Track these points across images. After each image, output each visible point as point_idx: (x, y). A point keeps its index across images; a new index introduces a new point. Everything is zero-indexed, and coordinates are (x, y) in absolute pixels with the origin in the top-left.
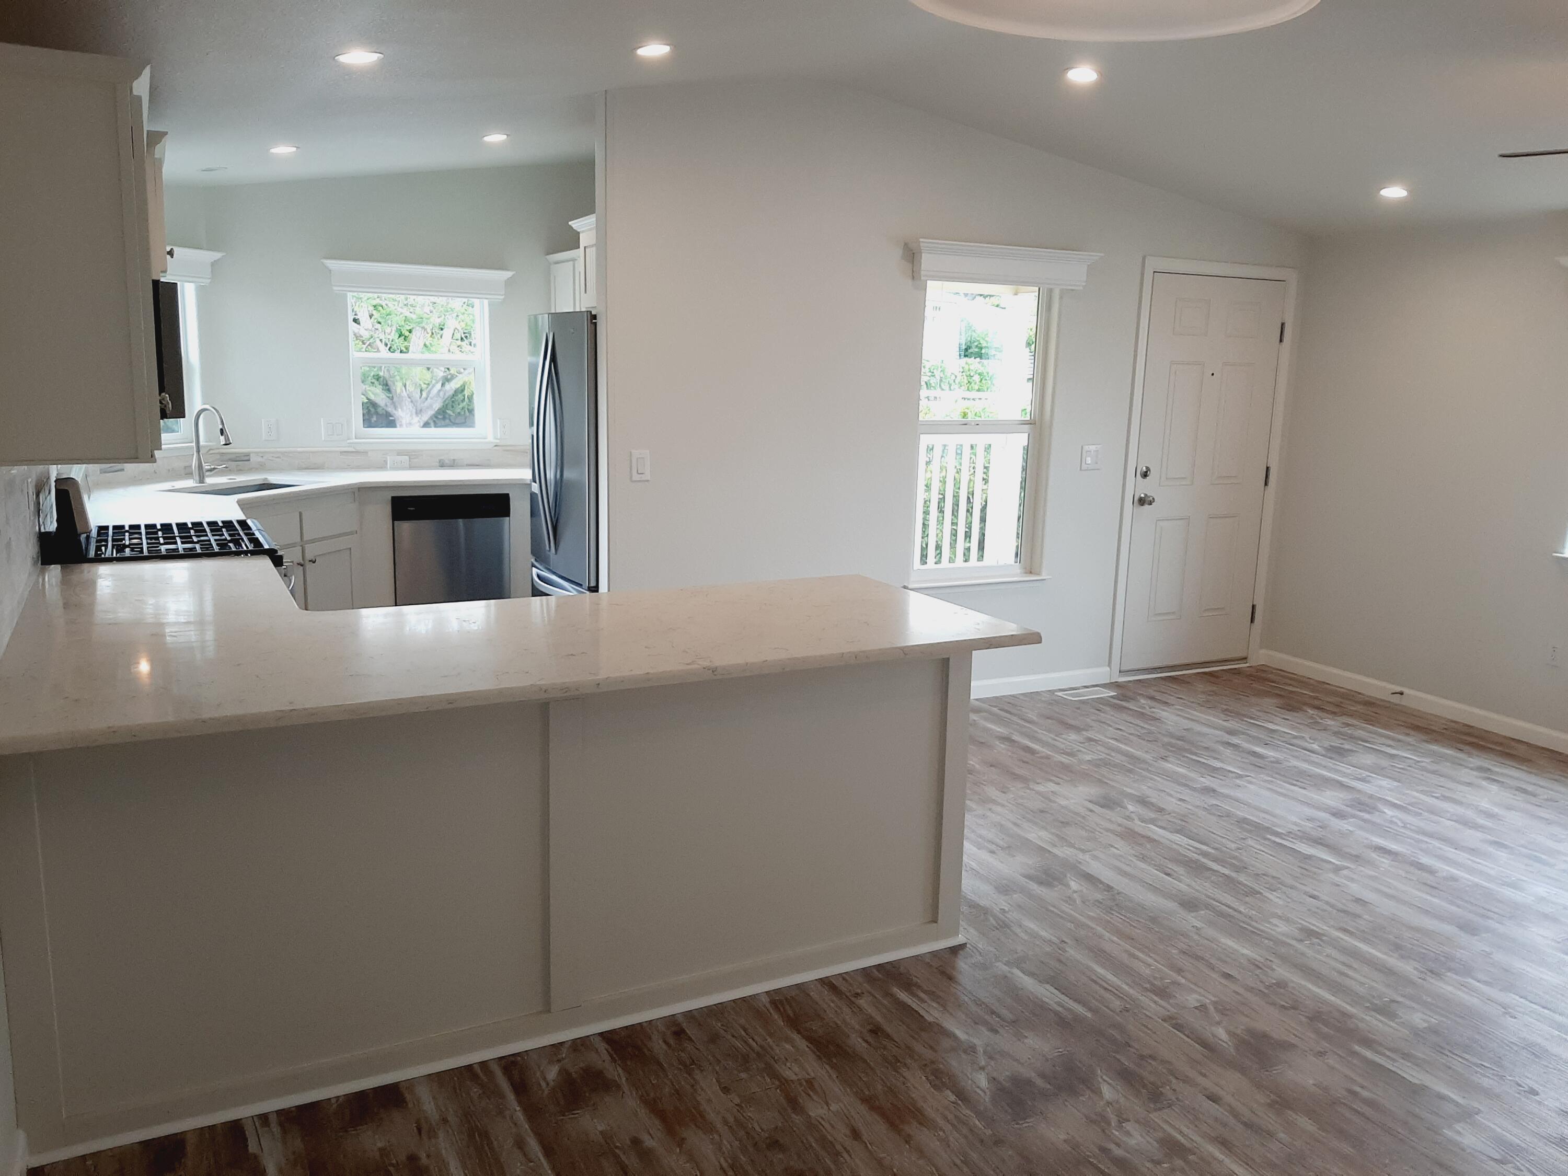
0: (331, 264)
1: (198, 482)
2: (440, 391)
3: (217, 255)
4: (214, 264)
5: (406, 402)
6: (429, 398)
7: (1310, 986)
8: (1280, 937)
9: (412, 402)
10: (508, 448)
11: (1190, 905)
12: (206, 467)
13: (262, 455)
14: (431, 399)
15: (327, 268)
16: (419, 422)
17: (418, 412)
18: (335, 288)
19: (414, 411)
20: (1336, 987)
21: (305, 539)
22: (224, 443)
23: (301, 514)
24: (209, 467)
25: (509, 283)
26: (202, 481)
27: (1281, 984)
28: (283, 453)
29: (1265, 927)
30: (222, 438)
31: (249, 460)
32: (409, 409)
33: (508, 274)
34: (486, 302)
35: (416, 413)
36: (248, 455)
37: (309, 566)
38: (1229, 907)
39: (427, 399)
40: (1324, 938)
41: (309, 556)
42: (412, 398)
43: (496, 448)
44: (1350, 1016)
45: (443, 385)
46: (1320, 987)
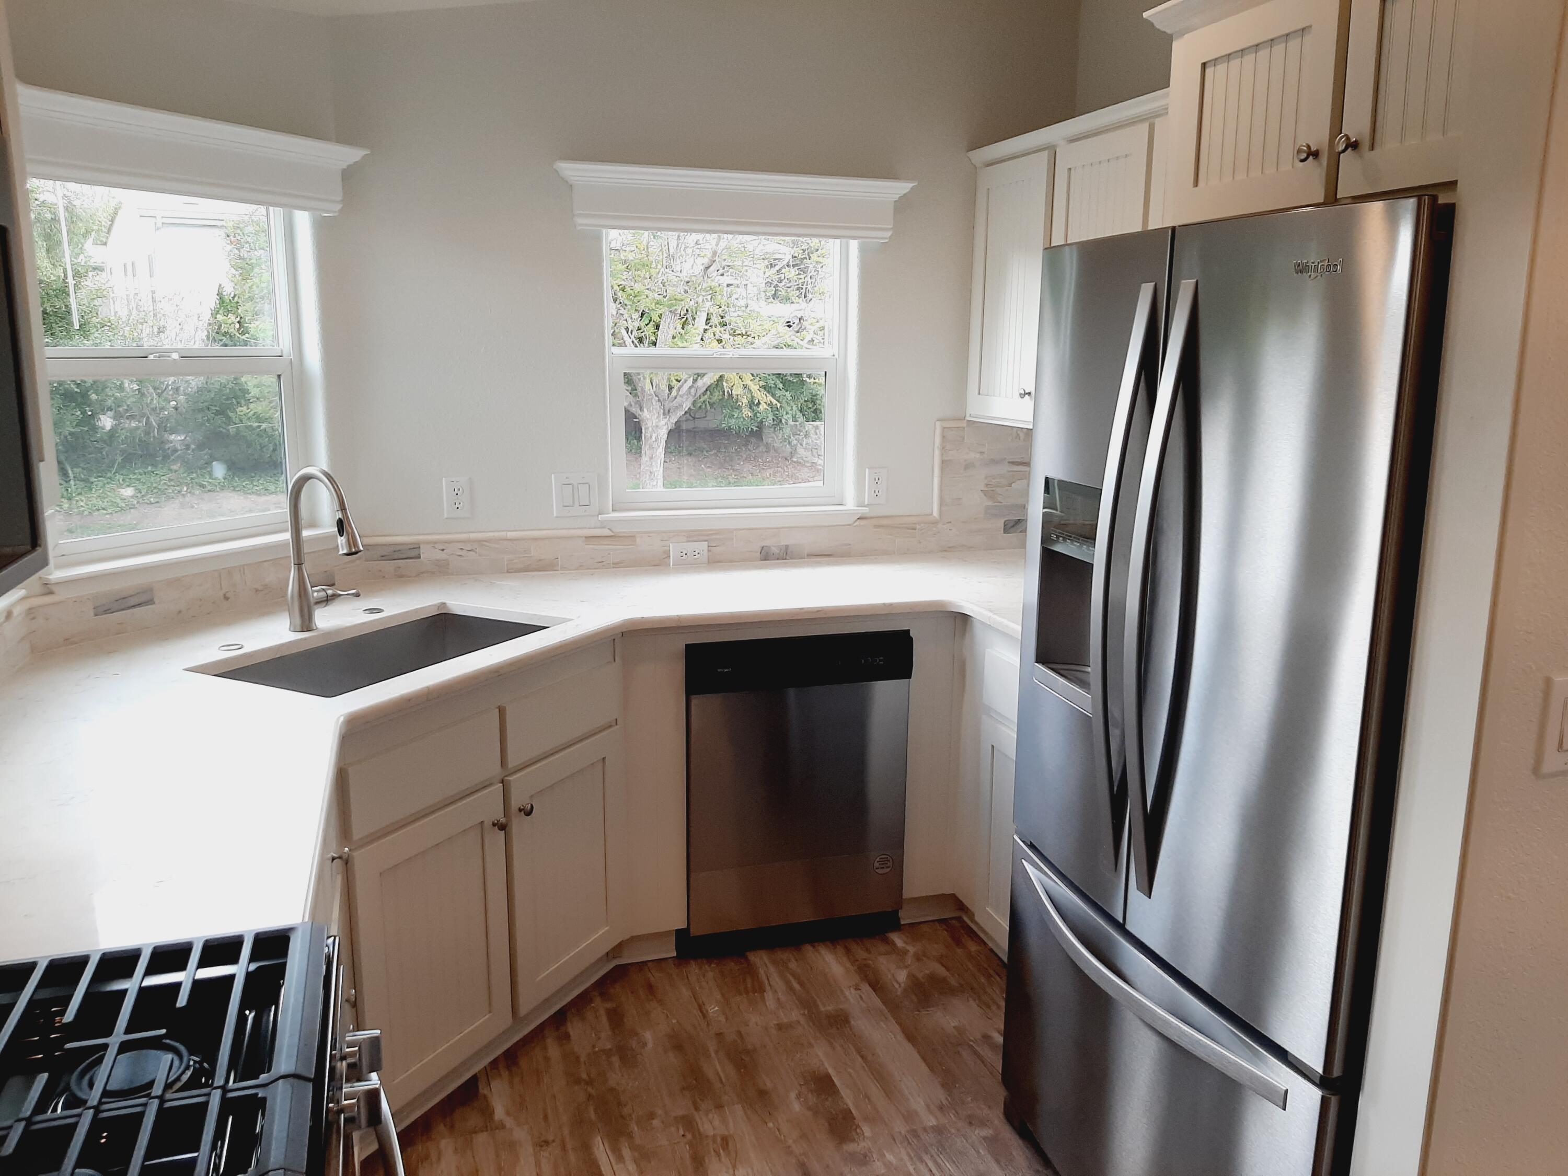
0: (572, 170)
1: (299, 628)
2: (690, 388)
3: (351, 155)
4: (349, 175)
5: (653, 400)
6: (678, 398)
9: (659, 400)
10: (885, 522)
12: (316, 593)
13: (442, 547)
14: (681, 396)
15: (565, 181)
16: (666, 424)
17: (667, 411)
18: (579, 221)
19: (662, 411)
21: (512, 763)
22: (345, 551)
23: (502, 711)
24: (323, 594)
25: (902, 205)
26: (306, 624)
28: (480, 542)
30: (341, 541)
31: (419, 557)
32: (656, 409)
33: (899, 188)
34: (854, 245)
35: (664, 414)
36: (416, 547)
37: (519, 825)
39: (675, 398)
41: (517, 800)
42: (660, 396)
43: (863, 522)
45: (695, 381)
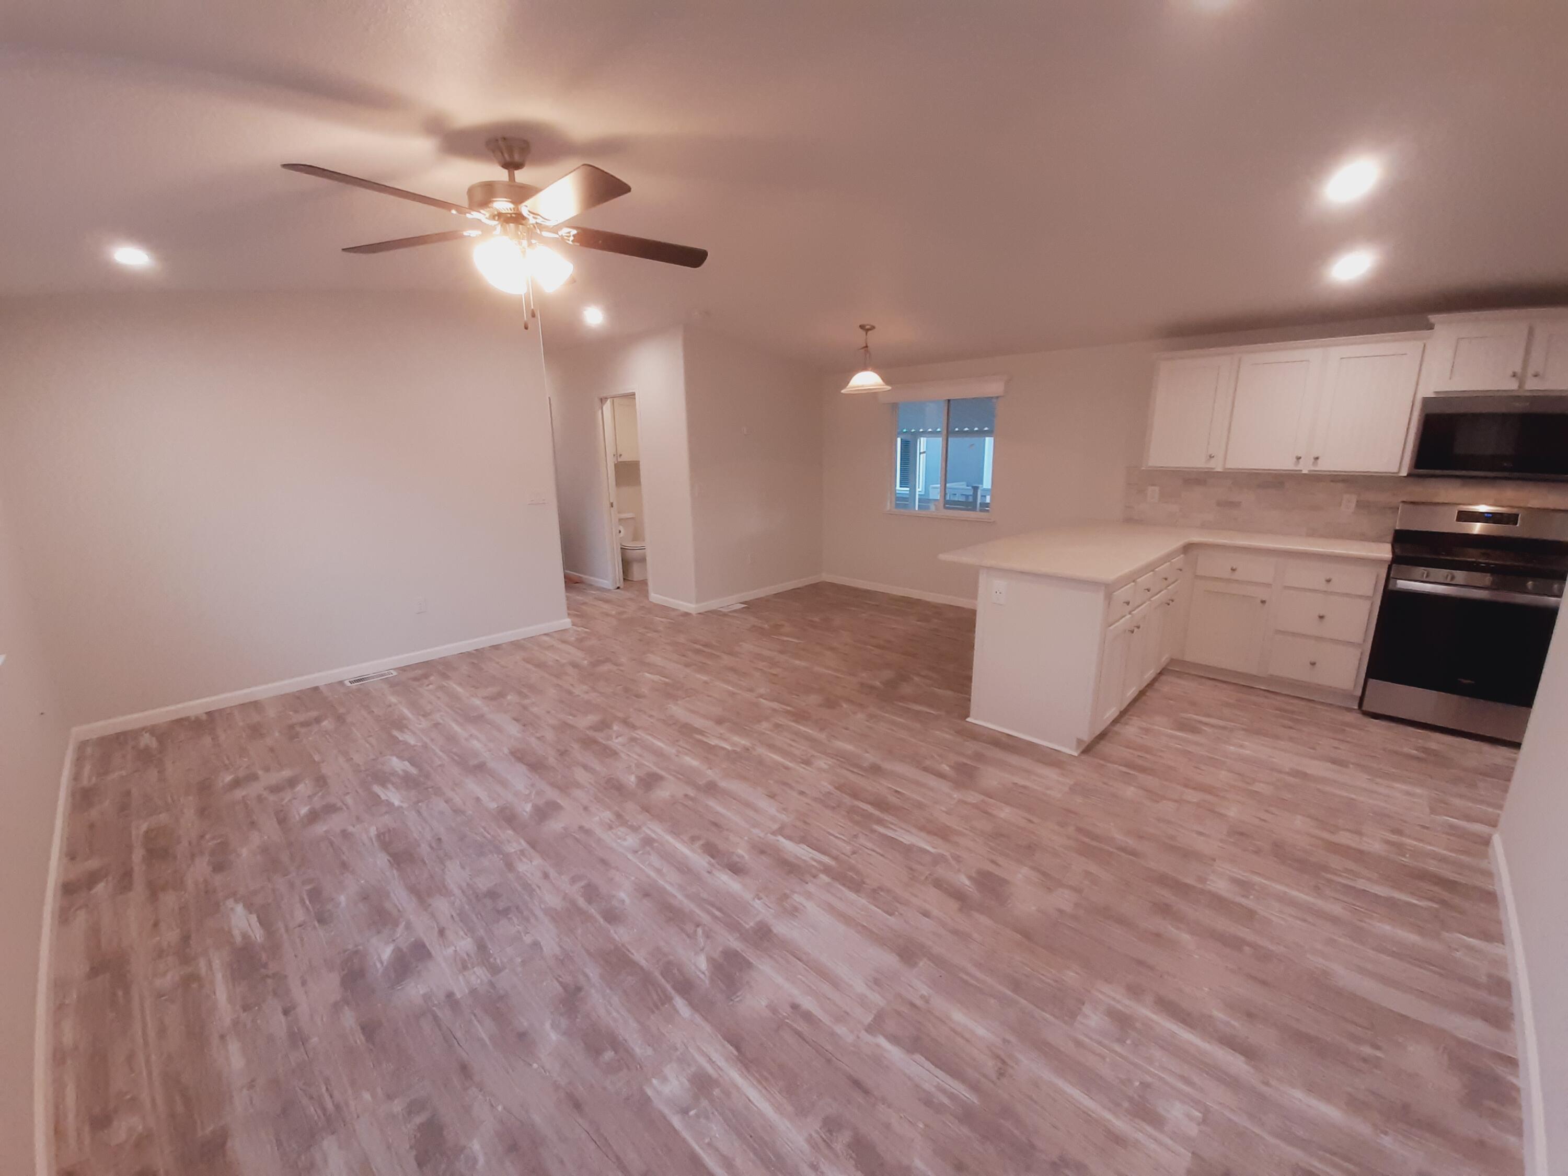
7: (810, 731)
8: (823, 756)
11: (875, 770)
20: (797, 733)
27: (822, 729)
29: (831, 761)
38: (852, 772)
40: (799, 760)
44: (793, 721)
46: (805, 731)
